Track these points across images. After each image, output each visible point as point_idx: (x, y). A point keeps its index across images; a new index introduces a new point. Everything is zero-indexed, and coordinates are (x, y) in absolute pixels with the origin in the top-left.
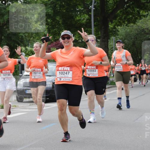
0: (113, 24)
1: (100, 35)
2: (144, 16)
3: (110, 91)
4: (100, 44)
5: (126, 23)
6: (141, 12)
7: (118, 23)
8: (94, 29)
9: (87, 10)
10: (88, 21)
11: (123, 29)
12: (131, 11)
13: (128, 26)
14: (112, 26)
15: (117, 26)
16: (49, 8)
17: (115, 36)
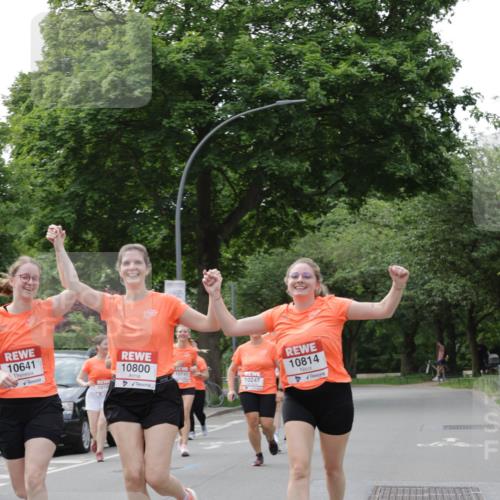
0: (232, 250)
1: (197, 277)
2: (313, 228)
3: (224, 423)
4: (197, 300)
5: (266, 246)
6: (304, 218)
7: (245, 248)
8: (182, 262)
9: (164, 212)
10: (166, 242)
11: (257, 262)
12: (279, 216)
13: (270, 254)
14: (229, 256)
15: (242, 254)
16: (65, 207)
17: (236, 280)
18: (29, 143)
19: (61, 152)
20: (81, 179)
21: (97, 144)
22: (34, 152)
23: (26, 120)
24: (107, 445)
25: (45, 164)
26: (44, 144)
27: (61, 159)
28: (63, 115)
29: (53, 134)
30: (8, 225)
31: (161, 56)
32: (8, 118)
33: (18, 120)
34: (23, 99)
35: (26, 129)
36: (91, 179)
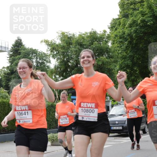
18: (116, 40)
19: (126, 43)
20: (132, 51)
21: (137, 40)
22: (118, 43)
23: (115, 33)
24: (143, 133)
25: (121, 46)
26: (121, 40)
27: (126, 45)
28: (126, 31)
29: (123, 37)
30: (111, 65)
31: (155, 12)
32: (110, 32)
33: (113, 33)
34: (114, 27)
35: (115, 36)
36: (136, 51)
